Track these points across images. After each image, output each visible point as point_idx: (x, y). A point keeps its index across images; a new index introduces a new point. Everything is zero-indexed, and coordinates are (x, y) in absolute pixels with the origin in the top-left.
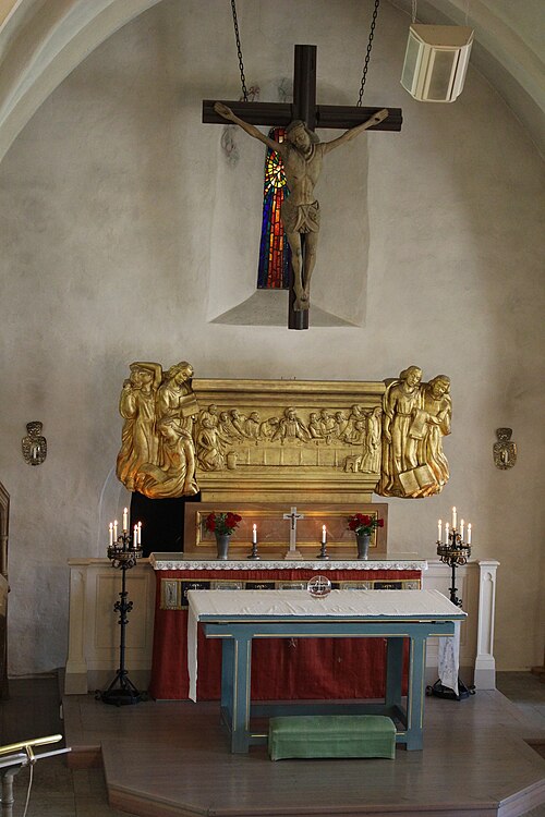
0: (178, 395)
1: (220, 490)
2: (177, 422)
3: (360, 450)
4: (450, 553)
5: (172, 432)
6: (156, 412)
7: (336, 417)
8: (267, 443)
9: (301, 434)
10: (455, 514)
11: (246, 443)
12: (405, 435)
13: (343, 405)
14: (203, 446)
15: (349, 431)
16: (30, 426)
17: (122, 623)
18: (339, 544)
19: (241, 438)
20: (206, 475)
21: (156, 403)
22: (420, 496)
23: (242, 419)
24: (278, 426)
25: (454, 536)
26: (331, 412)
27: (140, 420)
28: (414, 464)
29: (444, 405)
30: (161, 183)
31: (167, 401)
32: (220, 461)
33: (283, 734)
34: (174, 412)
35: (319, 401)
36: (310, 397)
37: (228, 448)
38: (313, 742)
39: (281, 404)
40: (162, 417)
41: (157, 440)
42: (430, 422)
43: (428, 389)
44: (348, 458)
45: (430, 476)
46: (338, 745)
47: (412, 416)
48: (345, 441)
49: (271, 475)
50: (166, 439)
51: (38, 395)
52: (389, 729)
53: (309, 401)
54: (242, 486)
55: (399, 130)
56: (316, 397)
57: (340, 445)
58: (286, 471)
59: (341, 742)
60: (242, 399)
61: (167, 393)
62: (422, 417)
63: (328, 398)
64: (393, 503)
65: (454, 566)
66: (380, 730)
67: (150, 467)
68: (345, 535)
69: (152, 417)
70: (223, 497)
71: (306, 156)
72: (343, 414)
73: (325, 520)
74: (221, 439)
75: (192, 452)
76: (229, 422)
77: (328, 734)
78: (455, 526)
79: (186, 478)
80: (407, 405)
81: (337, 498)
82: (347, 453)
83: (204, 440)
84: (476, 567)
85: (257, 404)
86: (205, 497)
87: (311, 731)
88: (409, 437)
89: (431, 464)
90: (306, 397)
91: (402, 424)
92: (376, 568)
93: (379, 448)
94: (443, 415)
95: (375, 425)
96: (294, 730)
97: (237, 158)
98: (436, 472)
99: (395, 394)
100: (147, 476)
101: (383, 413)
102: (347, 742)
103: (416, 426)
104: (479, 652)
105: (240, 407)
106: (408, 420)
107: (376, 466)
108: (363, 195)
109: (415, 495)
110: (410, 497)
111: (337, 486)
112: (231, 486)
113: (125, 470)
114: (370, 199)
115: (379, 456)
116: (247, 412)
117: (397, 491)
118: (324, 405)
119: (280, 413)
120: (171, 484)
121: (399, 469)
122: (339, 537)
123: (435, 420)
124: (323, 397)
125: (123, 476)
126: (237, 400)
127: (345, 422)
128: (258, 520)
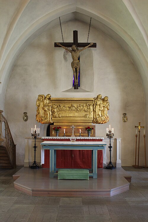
0: (48, 101)
1: (58, 122)
2: (48, 107)
3: (88, 113)
4: (109, 136)
5: (46, 109)
6: (43, 105)
7: (83, 106)
8: (68, 112)
9: (75, 110)
10: (110, 126)
11: (63, 111)
12: (98, 109)
13: (84, 103)
14: (53, 112)
15: (86, 109)
16: (24, 113)
17: (35, 150)
18: (85, 134)
19: (62, 110)
20: (54, 119)
21: (43, 103)
22: (102, 123)
23: (62, 106)
24: (70, 108)
25: (110, 132)
26: (82, 105)
27: (40, 107)
28: (101, 116)
29: (107, 103)
30: (51, 64)
31: (45, 102)
32: (57, 116)
33: (61, 173)
34: (47, 105)
35: (79, 102)
36: (77, 101)
37: (59, 113)
38: (68, 175)
39: (71, 103)
40: (45, 106)
41: (43, 111)
42: (104, 107)
43: (103, 100)
44: (86, 115)
45: (104, 118)
46: (74, 176)
47: (100, 105)
48: (85, 111)
49: (69, 119)
50: (45, 111)
51: (26, 107)
52: (87, 172)
53: (77, 102)
54: (62, 121)
55: (96, 47)
56: (78, 102)
57: (84, 112)
58: (72, 118)
59: (75, 175)
60: (62, 102)
61: (45, 100)
62: (102, 105)
63: (81, 101)
64: (96, 125)
65: (110, 139)
66: (85, 172)
67: (42, 117)
68: (86, 132)
69: (42, 106)
70: (58, 124)
71: (76, 52)
72: (85, 105)
73: (81, 129)
74: (57, 111)
75: (51, 114)
76: (59, 107)
77: (72, 173)
78: (110, 129)
79: (50, 119)
80: (98, 103)
81: (84, 124)
82: (86, 114)
83: (54, 111)
84: (116, 139)
85: (65, 103)
86: (55, 124)
87: (67, 172)
88: (99, 110)
89: (104, 116)
90: (76, 101)
91: (98, 107)
92: (92, 139)
93: (93, 112)
94: (107, 105)
95: (91, 107)
96: (63, 172)
97: (67, 60)
98: (106, 118)
99: (96, 101)
100: (42, 119)
101: (93, 105)
102: (77, 175)
103: (101, 107)
104: (117, 159)
105: (61, 104)
106: (99, 106)
107: (92, 117)
108: (92, 66)
109: (101, 123)
110: (100, 123)
111: (84, 121)
112: (60, 121)
113: (37, 118)
114: (94, 66)
115: (93, 114)
116: (63, 105)
117: (97, 122)
118: (80, 103)
119: (70, 105)
120: (46, 121)
121: (97, 117)
122: (85, 133)
123: (105, 106)
124: (80, 101)
125: (37, 119)
126: (61, 102)
127: (85, 107)
128: (66, 129)
